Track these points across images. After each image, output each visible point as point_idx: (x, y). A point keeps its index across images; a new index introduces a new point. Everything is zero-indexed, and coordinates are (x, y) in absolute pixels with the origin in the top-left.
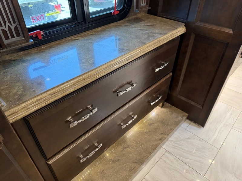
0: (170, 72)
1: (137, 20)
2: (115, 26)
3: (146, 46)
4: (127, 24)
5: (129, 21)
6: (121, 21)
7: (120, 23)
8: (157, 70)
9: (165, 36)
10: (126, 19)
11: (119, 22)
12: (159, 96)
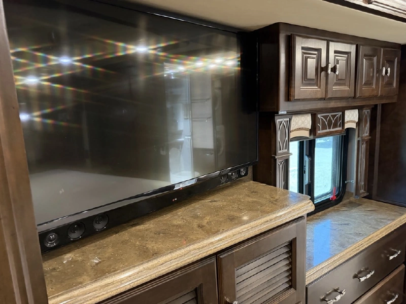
0: (401, 264)
1: (353, 205)
2: (334, 210)
3: (379, 231)
4: (344, 209)
5: (344, 205)
6: (337, 206)
7: (337, 207)
8: (391, 258)
9: (394, 222)
10: (341, 203)
11: (335, 206)
12: (393, 294)
